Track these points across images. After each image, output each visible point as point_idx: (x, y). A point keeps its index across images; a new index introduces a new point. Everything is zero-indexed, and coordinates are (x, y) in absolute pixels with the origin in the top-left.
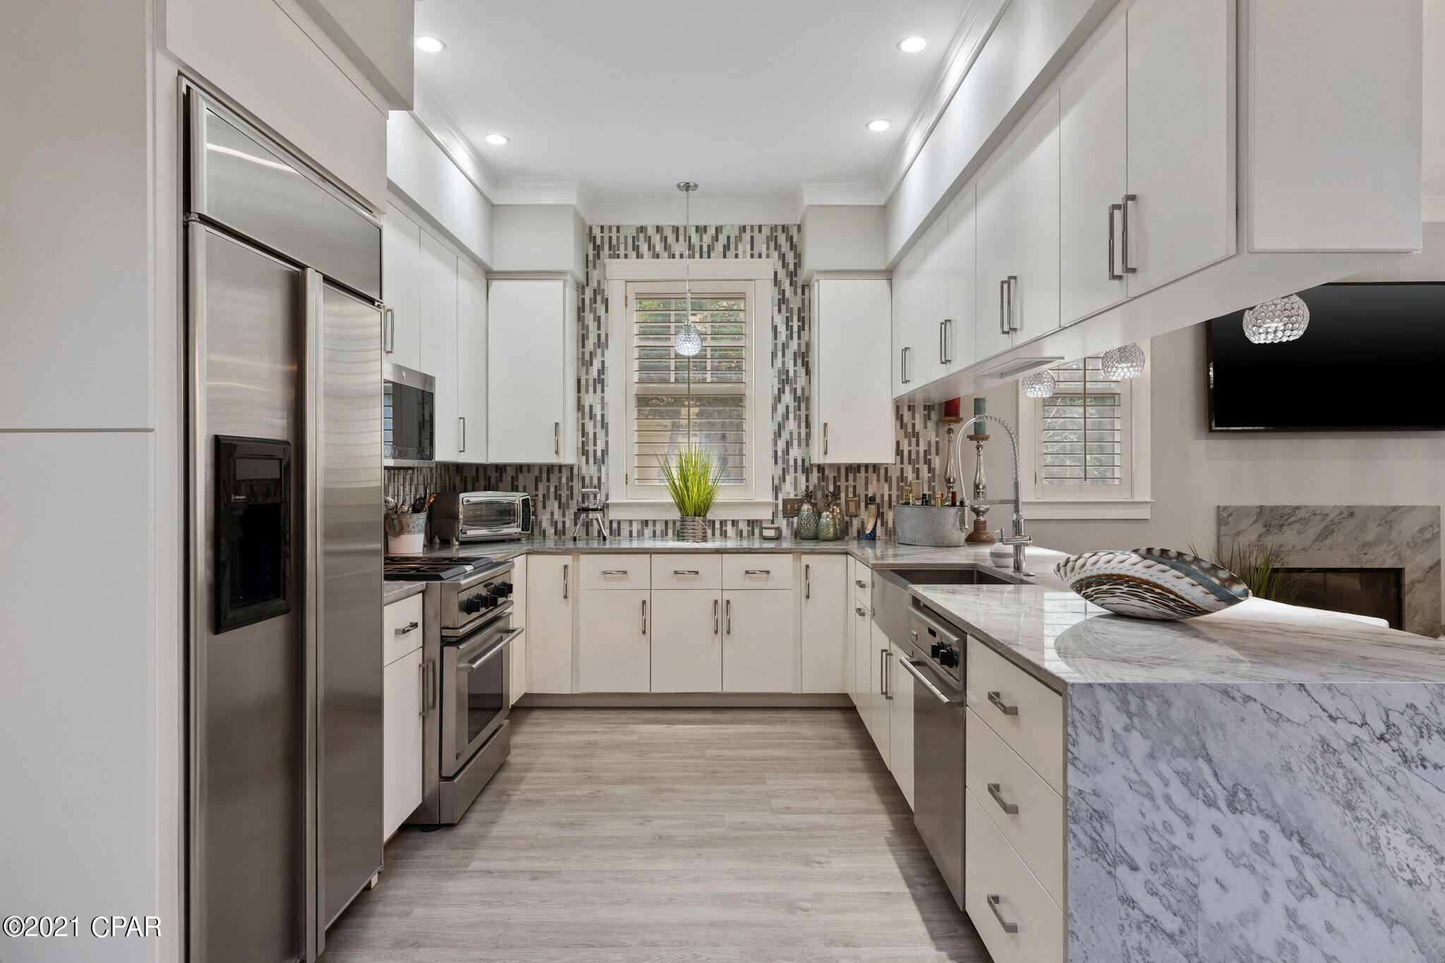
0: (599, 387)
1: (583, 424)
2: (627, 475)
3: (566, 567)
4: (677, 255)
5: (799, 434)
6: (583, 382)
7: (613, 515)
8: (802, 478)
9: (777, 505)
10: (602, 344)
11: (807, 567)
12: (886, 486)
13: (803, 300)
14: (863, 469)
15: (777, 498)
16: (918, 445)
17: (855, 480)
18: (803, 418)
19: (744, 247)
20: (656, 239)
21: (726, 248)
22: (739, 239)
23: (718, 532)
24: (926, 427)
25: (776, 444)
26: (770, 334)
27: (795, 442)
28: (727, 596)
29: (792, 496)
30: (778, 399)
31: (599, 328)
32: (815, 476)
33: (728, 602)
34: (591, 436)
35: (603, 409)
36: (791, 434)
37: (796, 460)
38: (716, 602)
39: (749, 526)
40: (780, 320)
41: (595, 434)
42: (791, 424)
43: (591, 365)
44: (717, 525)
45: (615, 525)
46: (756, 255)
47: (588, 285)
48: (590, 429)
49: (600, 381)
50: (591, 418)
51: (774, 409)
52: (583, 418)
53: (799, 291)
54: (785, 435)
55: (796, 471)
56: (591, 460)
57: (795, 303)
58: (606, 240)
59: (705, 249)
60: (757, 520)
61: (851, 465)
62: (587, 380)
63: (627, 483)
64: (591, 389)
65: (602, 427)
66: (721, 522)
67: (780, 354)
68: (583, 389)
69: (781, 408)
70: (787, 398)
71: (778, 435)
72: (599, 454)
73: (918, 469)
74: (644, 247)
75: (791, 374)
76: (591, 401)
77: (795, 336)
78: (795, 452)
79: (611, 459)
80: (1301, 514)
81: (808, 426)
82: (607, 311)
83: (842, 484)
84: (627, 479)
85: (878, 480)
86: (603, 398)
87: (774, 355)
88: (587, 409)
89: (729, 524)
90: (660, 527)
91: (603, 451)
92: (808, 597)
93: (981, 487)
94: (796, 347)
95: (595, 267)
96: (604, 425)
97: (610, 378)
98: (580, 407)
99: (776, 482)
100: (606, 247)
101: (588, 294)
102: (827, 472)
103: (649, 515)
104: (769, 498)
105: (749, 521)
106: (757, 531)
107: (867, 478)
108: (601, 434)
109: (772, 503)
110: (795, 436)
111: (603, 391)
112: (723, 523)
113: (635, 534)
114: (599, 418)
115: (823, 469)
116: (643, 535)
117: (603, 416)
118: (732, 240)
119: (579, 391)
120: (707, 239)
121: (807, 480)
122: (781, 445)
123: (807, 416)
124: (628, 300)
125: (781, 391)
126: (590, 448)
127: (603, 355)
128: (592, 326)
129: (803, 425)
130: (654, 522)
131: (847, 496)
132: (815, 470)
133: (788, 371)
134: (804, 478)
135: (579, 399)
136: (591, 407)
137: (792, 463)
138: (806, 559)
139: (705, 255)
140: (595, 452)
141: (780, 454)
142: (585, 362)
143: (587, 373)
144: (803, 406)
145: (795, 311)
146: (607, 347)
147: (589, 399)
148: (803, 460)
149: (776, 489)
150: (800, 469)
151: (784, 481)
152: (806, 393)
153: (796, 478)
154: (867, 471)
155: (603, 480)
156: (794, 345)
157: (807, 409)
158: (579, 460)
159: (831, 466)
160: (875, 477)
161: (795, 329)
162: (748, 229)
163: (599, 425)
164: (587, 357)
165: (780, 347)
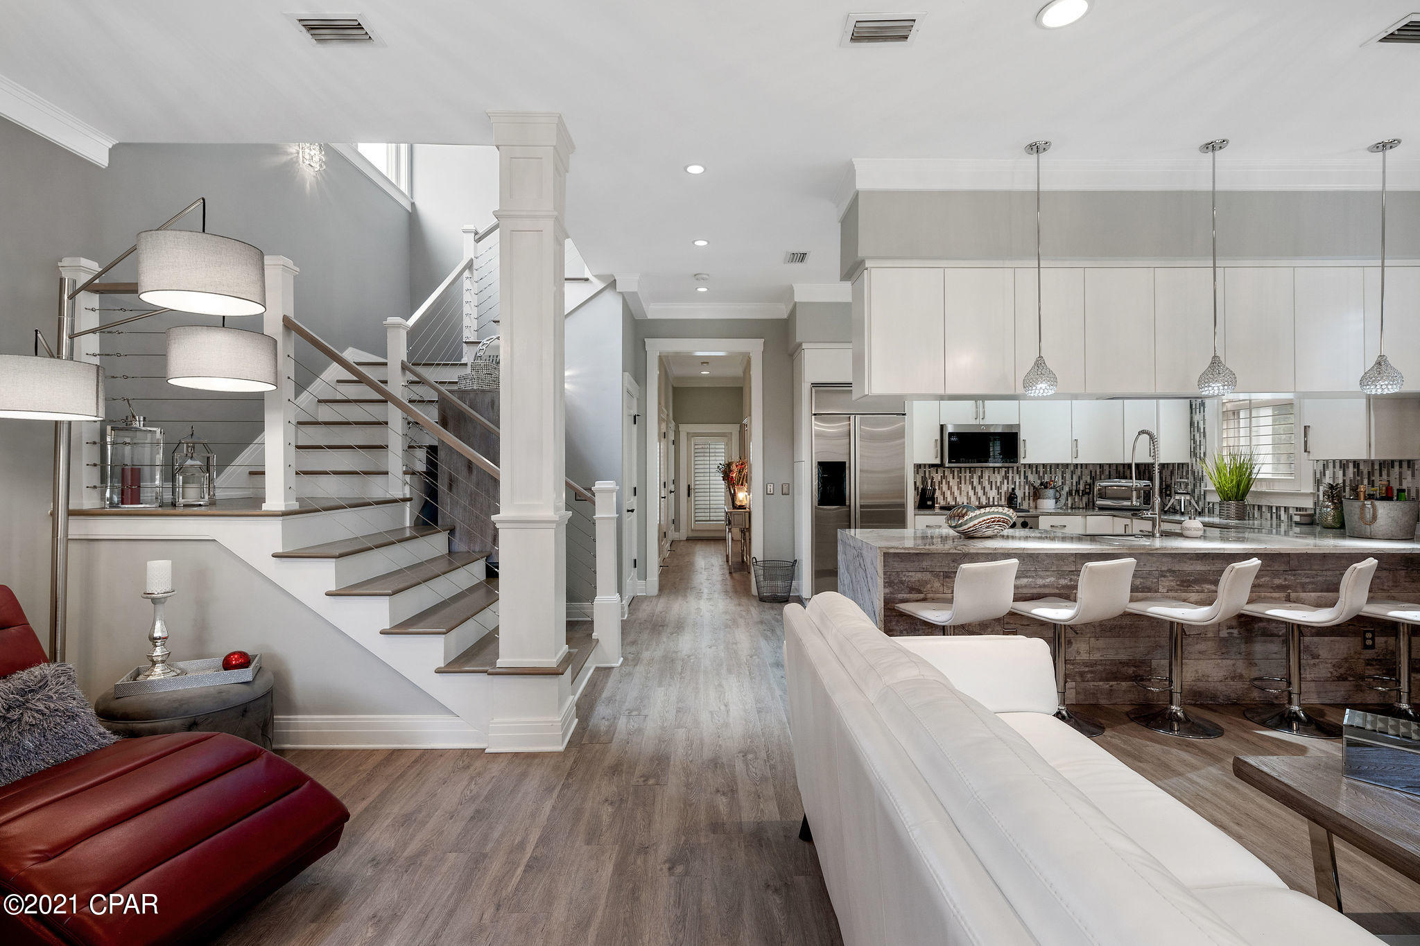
1: (1194, 436)
6: (1194, 407)
9: (1318, 496)
14: (1397, 465)
15: (1318, 490)
17: (1389, 475)
23: (1274, 516)
34: (1198, 443)
35: (1204, 424)
41: (1200, 441)
44: (1274, 511)
48: (1197, 438)
50: (1198, 431)
52: (1193, 430)
55: (1334, 467)
56: (1198, 460)
65: (1204, 437)
66: (1277, 508)
68: (1194, 411)
72: (1202, 456)
76: (1198, 418)
79: (1208, 458)
89: (1283, 509)
91: (1204, 453)
98: (1192, 424)
99: (1318, 476)
102: (1361, 467)
104: (1312, 489)
105: (1297, 508)
107: (1401, 473)
108: (1203, 441)
109: (1315, 494)
111: (1204, 412)
112: (1278, 508)
114: (1202, 431)
115: (1358, 464)
117: (1204, 428)
119: (1192, 413)
126: (1198, 451)
134: (1341, 472)
135: (1192, 418)
136: (1198, 422)
140: (1200, 454)
149: (1318, 482)
151: (1325, 475)
153: (1334, 473)
154: (1401, 467)
155: (1204, 474)
158: (1192, 461)
163: (1202, 435)
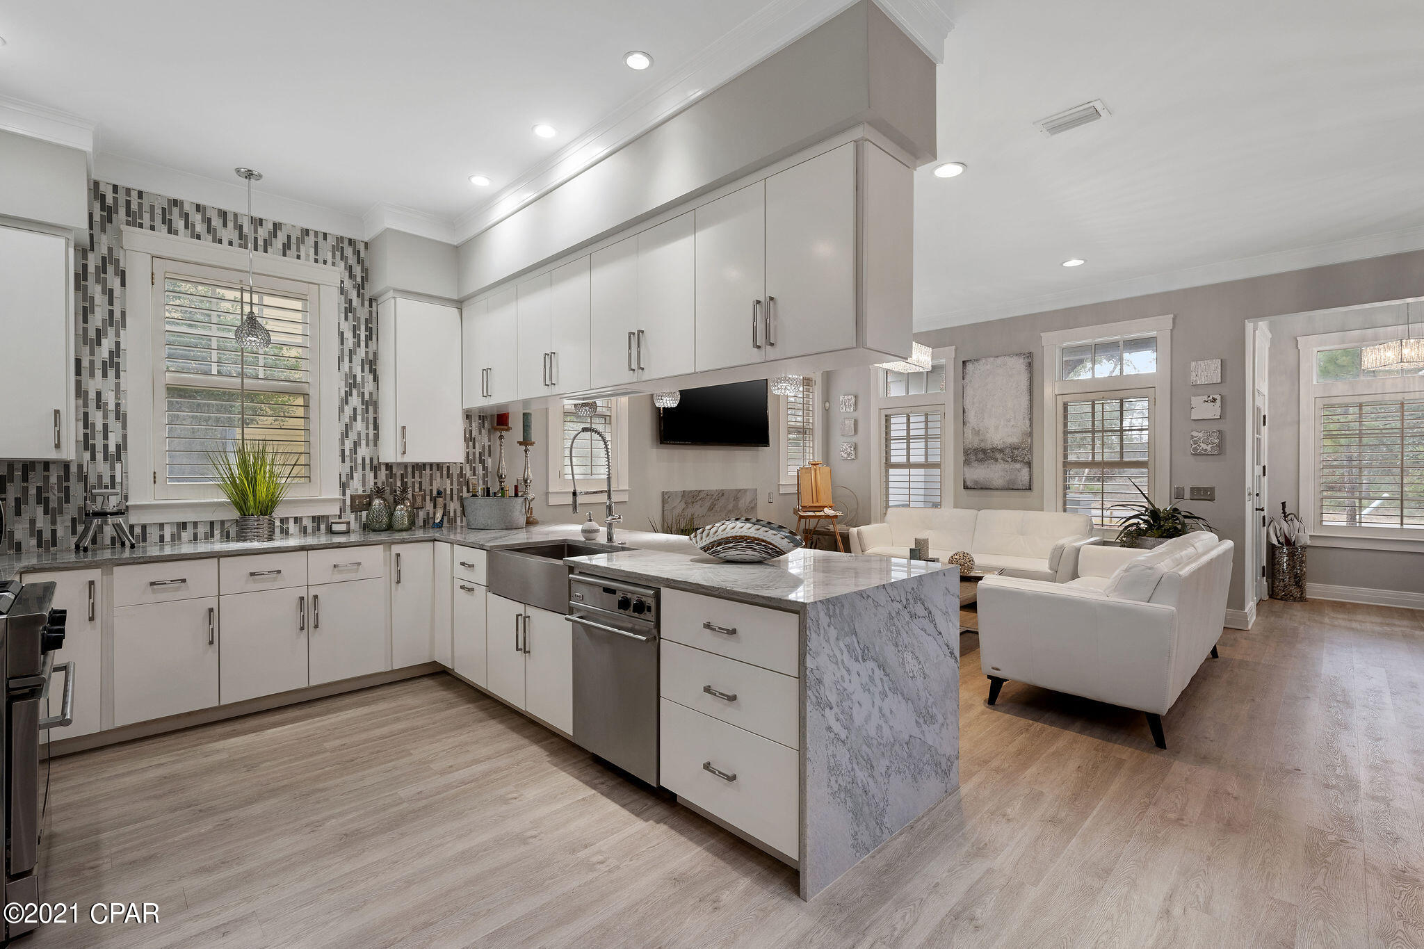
0: (111, 372)
1: (86, 415)
2: (155, 473)
3: (92, 583)
4: (225, 242)
5: (367, 435)
6: (85, 364)
7: (134, 518)
8: (370, 476)
9: (344, 501)
10: (116, 321)
11: (398, 555)
12: (448, 482)
13: (371, 312)
14: (428, 468)
15: (344, 494)
16: (474, 448)
17: (421, 477)
18: (371, 421)
19: (307, 249)
20: (196, 218)
21: (286, 247)
22: (300, 241)
24: (480, 433)
25: (343, 444)
26: (337, 339)
27: (363, 443)
28: (313, 592)
29: (360, 492)
30: (345, 401)
31: (111, 303)
32: (383, 473)
33: (316, 597)
34: (99, 427)
35: (117, 398)
36: (359, 434)
37: (364, 459)
38: (302, 599)
39: (314, 522)
40: (347, 328)
41: (105, 426)
42: (359, 425)
43: (99, 344)
44: (278, 524)
45: (138, 530)
46: (320, 260)
47: (92, 249)
48: (97, 418)
49: (113, 363)
50: (98, 407)
51: (341, 410)
52: (86, 405)
53: (367, 303)
54: (353, 436)
55: (364, 469)
56: (99, 456)
57: (363, 313)
58: (122, 202)
59: (261, 242)
60: (323, 516)
61: (417, 464)
62: (92, 363)
63: (155, 482)
64: (99, 373)
65: (117, 417)
66: (282, 520)
67: (347, 359)
68: (85, 372)
69: (348, 410)
70: (355, 401)
71: (345, 434)
72: (112, 449)
73: (474, 467)
74: (179, 224)
75: (359, 379)
76: (99, 387)
77: (363, 344)
78: (363, 451)
79: (131, 455)
80: (702, 495)
81: (376, 427)
82: (123, 284)
83: (409, 480)
84: (155, 477)
85: (442, 477)
86: (118, 385)
87: (340, 359)
88: (92, 395)
90: (201, 530)
91: (118, 446)
92: (399, 582)
93: (529, 481)
94: (363, 355)
95: (103, 230)
96: (120, 415)
97: (129, 361)
98: (80, 393)
99: (344, 479)
100: (122, 211)
101: (93, 261)
102: (394, 470)
103: (189, 517)
104: (337, 494)
105: (314, 518)
106: (323, 527)
107: (431, 475)
108: (114, 425)
109: (340, 499)
110: (363, 436)
111: (118, 376)
112: (284, 521)
113: (167, 538)
114: (111, 406)
115: (391, 467)
116: (179, 538)
117: (118, 405)
118: (293, 240)
119: (79, 374)
120: (262, 233)
121: (376, 477)
122: (348, 445)
123: (375, 419)
124: (155, 276)
125: (348, 394)
126: (98, 442)
127: (117, 335)
128: (100, 299)
129: (371, 427)
130: (195, 524)
131: (414, 491)
132: (383, 468)
133: (355, 376)
134: (372, 475)
135: (79, 383)
137: (359, 461)
138: (396, 549)
139: (261, 248)
140: (106, 447)
141: (347, 453)
142: (88, 339)
143: (92, 353)
144: (371, 409)
145: (363, 321)
146: (124, 326)
147: (94, 384)
148: (371, 459)
149: (344, 487)
150: (368, 467)
151: (352, 478)
152: (374, 398)
153: (364, 475)
154: (431, 469)
155: (118, 479)
156: (361, 352)
157: (375, 412)
159: (399, 464)
160: (438, 474)
161: (363, 338)
162: (312, 234)
163: (112, 416)
164: (92, 334)
165: (347, 353)
